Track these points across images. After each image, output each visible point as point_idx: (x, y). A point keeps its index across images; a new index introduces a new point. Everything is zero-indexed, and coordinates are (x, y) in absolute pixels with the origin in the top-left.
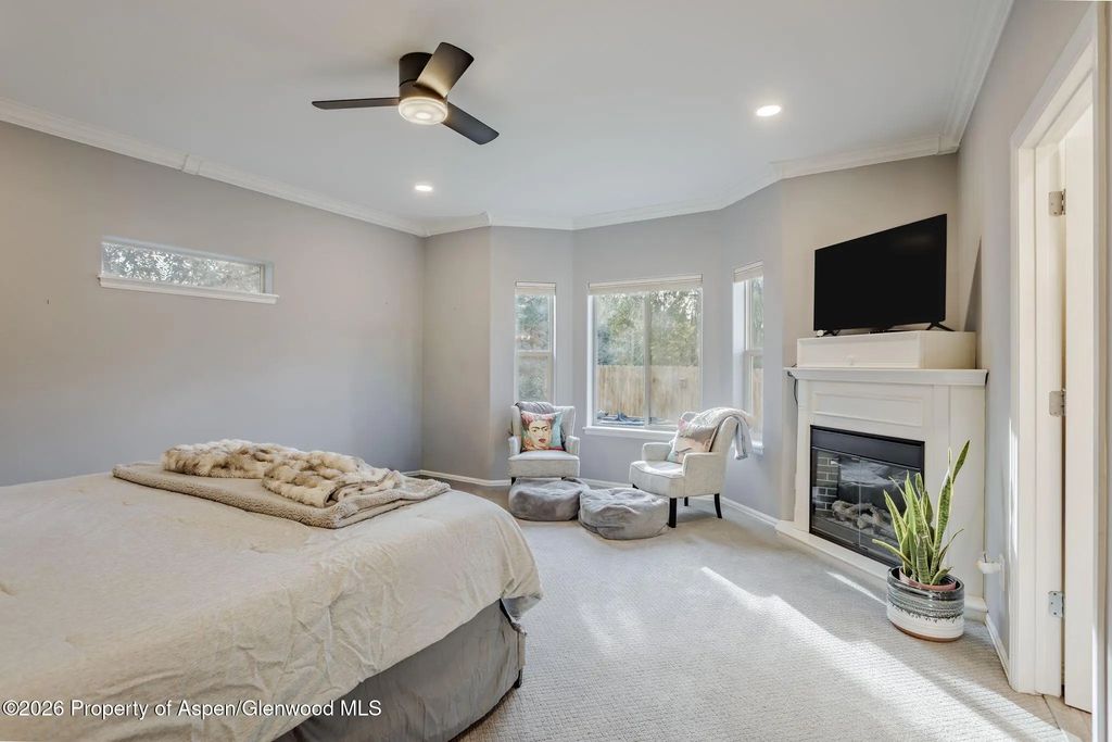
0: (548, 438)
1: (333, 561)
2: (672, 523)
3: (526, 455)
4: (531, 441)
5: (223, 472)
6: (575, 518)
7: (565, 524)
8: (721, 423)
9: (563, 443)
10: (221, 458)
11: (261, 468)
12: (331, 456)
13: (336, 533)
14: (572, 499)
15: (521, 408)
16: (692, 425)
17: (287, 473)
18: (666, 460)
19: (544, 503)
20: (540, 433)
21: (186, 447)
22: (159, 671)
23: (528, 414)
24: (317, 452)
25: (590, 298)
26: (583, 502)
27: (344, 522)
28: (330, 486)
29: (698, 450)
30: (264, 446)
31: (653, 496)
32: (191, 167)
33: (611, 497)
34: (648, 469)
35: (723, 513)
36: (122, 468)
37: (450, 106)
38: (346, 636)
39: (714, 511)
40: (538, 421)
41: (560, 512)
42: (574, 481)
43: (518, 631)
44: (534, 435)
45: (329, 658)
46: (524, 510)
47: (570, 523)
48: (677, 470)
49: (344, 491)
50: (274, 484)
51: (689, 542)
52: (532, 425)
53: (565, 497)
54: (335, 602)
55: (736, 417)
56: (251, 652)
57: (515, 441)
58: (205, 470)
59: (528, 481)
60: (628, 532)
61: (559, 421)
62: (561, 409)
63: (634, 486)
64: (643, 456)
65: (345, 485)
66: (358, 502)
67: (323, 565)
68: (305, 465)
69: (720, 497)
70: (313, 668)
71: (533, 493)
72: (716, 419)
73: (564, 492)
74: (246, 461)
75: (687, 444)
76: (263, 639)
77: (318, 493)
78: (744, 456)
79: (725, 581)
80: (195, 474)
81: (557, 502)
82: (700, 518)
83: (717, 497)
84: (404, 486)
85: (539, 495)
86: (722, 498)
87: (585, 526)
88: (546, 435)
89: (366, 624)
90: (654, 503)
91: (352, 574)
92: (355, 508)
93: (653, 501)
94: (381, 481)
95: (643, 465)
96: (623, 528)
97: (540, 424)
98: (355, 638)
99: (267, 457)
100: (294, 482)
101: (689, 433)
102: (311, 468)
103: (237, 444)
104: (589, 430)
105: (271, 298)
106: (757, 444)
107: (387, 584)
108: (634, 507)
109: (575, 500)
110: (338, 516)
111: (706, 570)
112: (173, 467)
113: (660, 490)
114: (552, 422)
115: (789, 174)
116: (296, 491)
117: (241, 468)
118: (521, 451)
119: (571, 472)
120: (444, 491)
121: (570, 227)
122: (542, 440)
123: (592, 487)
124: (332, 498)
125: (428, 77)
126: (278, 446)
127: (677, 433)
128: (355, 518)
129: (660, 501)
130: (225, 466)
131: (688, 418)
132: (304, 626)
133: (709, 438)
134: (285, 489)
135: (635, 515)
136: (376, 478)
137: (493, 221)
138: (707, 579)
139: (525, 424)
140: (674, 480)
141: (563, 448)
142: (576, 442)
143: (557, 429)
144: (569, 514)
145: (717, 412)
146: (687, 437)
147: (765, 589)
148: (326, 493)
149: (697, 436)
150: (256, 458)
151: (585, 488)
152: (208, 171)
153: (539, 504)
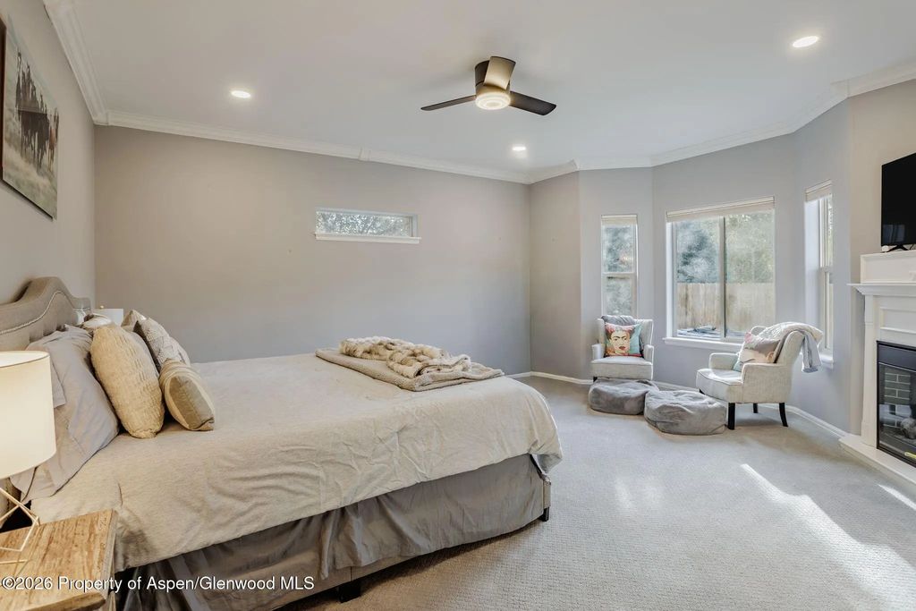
0: (627, 347)
1: (403, 407)
2: (731, 424)
3: (607, 360)
4: (613, 348)
5: (368, 356)
6: (641, 413)
7: (632, 417)
8: (786, 337)
9: (641, 351)
10: (367, 347)
11: (389, 353)
12: (428, 348)
13: (414, 394)
14: (639, 397)
15: (606, 321)
16: (759, 338)
17: (399, 357)
18: (732, 369)
19: (614, 398)
20: (620, 342)
21: (352, 340)
22: (304, 445)
23: (611, 326)
24: (421, 345)
25: (668, 225)
26: (647, 400)
27: (422, 388)
28: (418, 366)
29: (762, 361)
30: (392, 341)
31: (711, 399)
32: (364, 157)
33: (674, 398)
34: (712, 376)
35: (788, 422)
36: (320, 351)
37: (513, 94)
38: (408, 453)
39: (778, 418)
40: (619, 331)
41: (628, 406)
42: (646, 383)
43: (544, 480)
44: (615, 344)
45: (396, 462)
46: (598, 403)
47: (637, 417)
48: (736, 378)
49: (427, 369)
50: (391, 364)
51: (742, 442)
52: (613, 335)
53: (633, 396)
54: (401, 431)
55: (801, 331)
56: (351, 448)
57: (599, 348)
58: (359, 354)
59: (607, 380)
60: (682, 428)
61: (638, 332)
62: (641, 321)
63: (701, 392)
64: (710, 364)
65: (428, 366)
66: (433, 377)
67: (397, 409)
68: (410, 352)
69: (786, 406)
70: (386, 466)
71: (606, 390)
72: (781, 333)
73: (633, 390)
74: (381, 350)
75: (751, 355)
76: (356, 441)
77: (411, 370)
78: (811, 368)
79: (759, 477)
80: (354, 356)
81: (627, 399)
82: (766, 424)
83: (782, 406)
84: (470, 370)
85: (612, 392)
86: (788, 408)
87: (648, 420)
88: (626, 343)
89: (422, 448)
90: (709, 406)
91: (413, 416)
92: (431, 380)
93: (710, 403)
94: (454, 365)
95: (709, 372)
96: (677, 424)
97: (621, 334)
98: (413, 454)
99: (393, 347)
100: (401, 363)
101: (753, 345)
102: (414, 355)
103: (378, 339)
104: (668, 340)
105: (415, 240)
106: (826, 358)
107: (437, 426)
108: (689, 407)
109: (641, 398)
110: (418, 384)
111: (746, 467)
112: (344, 352)
113: (720, 396)
114: (631, 332)
115: (855, 91)
116: (401, 367)
117: (378, 354)
118: (605, 357)
119: (644, 375)
120: (498, 375)
121: (649, 164)
122: (622, 348)
123: (661, 389)
124: (419, 373)
125: (491, 77)
126: (402, 341)
127: (743, 345)
128: (430, 387)
129: (717, 404)
130: (369, 352)
131: (756, 332)
132: (381, 440)
133: (773, 351)
134: (396, 367)
135: (689, 414)
136: (450, 364)
137: (580, 167)
138: (743, 473)
139: (608, 334)
140: (732, 386)
141: (642, 355)
142: (650, 350)
143: (635, 338)
144: (637, 410)
145: (784, 326)
146: (752, 349)
147: (798, 489)
148: (416, 370)
149: (762, 348)
150: (387, 348)
151: (654, 390)
152: (377, 157)
153: (610, 398)
